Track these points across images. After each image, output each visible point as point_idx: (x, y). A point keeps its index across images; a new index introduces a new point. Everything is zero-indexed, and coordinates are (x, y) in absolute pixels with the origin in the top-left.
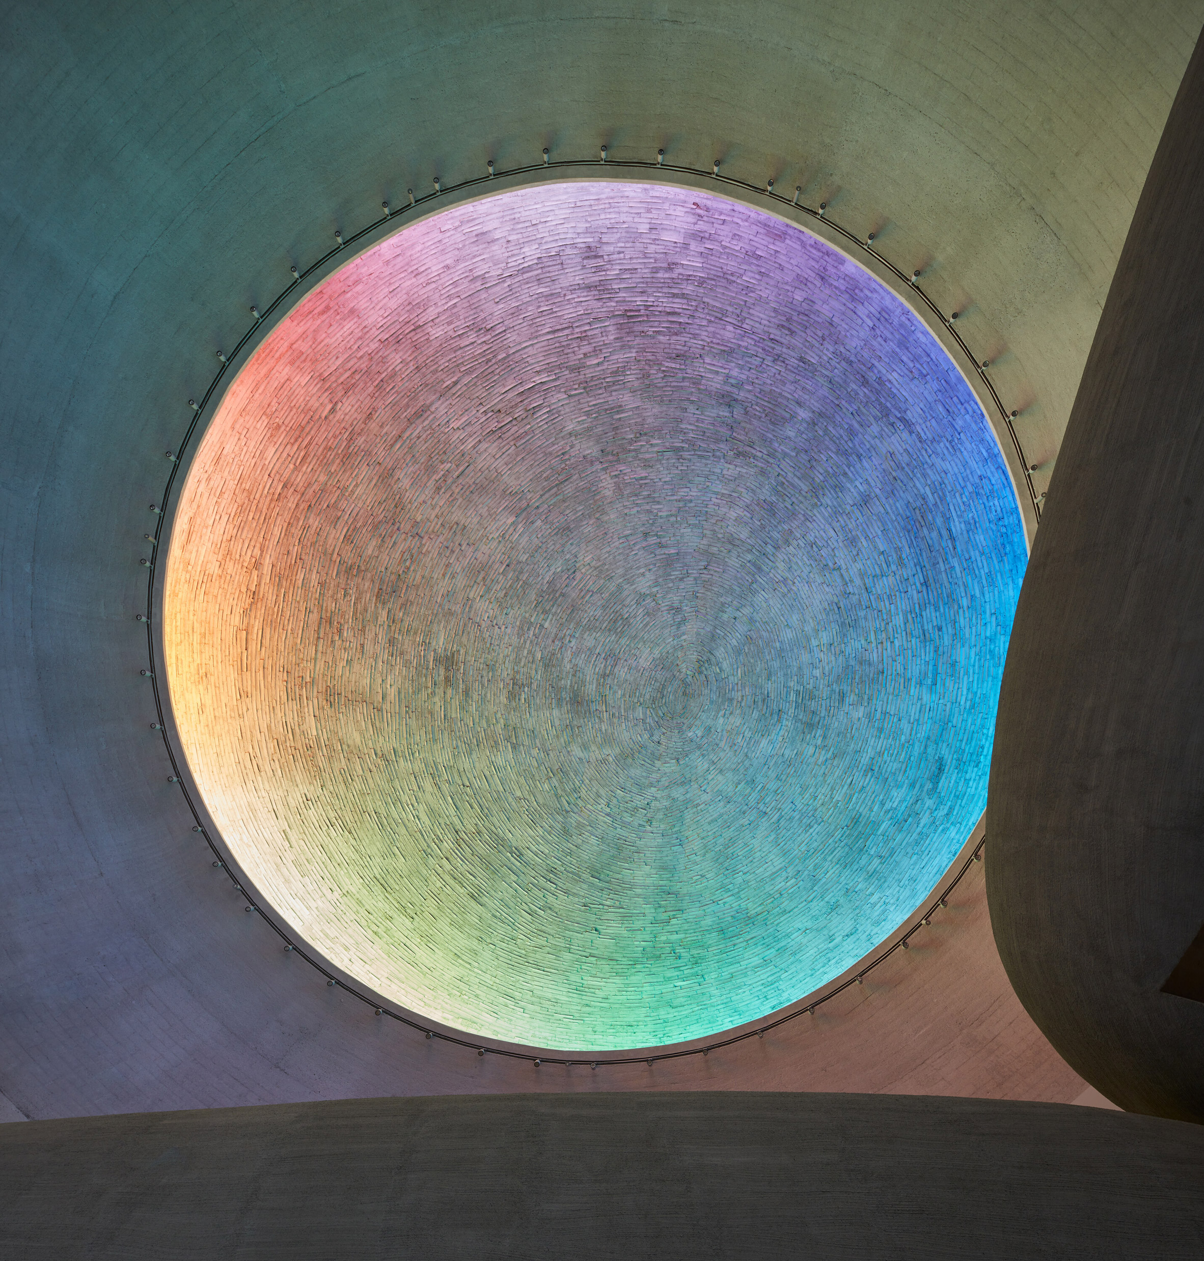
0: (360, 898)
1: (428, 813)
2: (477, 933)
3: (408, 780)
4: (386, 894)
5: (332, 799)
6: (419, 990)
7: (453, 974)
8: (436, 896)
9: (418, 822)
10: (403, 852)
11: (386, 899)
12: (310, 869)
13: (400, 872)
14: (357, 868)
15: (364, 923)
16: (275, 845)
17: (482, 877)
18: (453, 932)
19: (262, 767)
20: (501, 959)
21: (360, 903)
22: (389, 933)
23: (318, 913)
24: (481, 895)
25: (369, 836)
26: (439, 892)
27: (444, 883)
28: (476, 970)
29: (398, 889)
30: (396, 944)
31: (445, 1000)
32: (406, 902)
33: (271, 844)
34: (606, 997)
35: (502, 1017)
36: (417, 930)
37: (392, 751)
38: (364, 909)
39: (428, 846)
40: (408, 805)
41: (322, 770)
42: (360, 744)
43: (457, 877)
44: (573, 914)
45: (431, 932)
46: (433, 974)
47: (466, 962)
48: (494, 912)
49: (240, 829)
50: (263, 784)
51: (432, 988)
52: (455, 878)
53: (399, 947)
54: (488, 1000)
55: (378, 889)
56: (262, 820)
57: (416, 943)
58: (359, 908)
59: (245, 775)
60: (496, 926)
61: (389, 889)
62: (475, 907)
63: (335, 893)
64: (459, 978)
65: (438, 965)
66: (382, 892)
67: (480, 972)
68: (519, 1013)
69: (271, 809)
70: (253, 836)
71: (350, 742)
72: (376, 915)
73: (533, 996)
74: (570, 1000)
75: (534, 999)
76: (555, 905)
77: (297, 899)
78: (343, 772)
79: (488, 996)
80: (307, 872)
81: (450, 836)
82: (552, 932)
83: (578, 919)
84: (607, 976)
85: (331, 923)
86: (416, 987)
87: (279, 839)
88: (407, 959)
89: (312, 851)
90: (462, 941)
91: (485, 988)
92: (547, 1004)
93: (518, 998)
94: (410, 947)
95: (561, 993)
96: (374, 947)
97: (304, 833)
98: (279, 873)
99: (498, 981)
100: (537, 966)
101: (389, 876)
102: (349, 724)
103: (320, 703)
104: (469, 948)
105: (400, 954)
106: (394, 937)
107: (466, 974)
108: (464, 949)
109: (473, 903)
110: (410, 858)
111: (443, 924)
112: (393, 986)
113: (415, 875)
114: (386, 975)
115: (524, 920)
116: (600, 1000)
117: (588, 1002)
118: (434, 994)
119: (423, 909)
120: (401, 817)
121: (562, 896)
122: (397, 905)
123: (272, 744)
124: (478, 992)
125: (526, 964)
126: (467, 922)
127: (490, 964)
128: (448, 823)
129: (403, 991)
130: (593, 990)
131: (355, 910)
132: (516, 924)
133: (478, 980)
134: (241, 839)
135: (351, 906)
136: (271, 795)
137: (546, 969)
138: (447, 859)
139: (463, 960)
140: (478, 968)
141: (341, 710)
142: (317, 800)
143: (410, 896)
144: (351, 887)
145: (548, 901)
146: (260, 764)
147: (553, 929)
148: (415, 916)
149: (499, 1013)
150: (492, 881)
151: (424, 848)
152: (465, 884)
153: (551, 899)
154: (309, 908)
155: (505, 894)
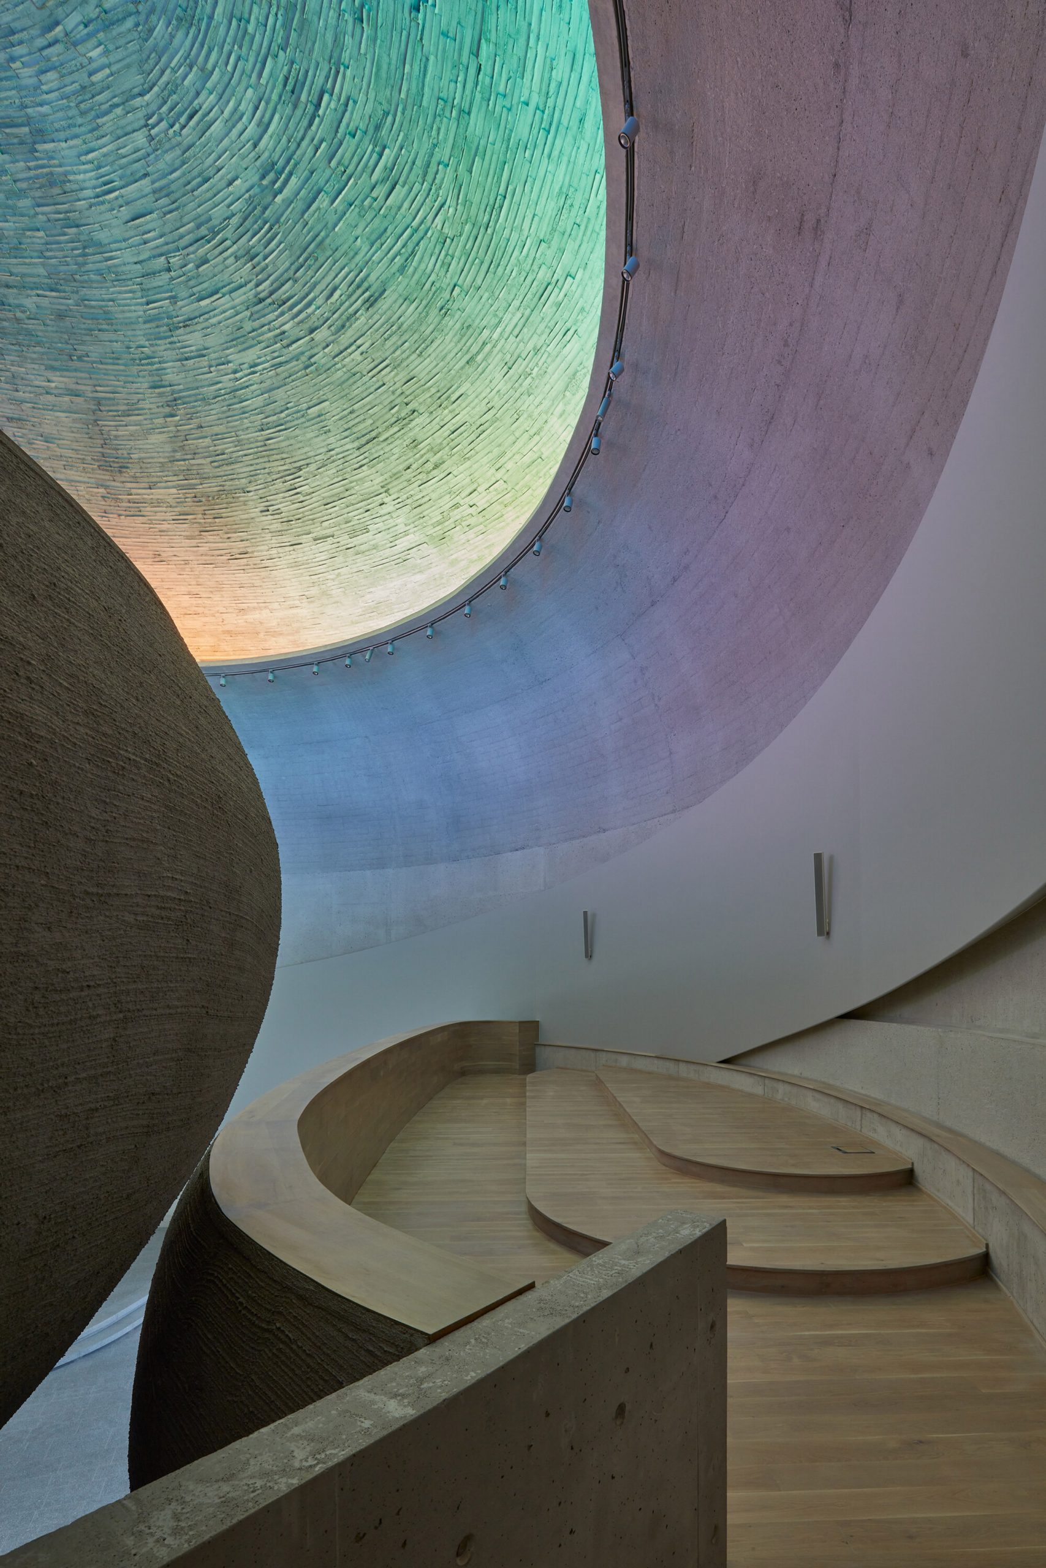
0: (390, 474)
1: (240, 347)
2: (434, 315)
3: (195, 372)
4: (381, 439)
5: (259, 482)
6: (517, 434)
7: (499, 376)
8: (377, 366)
9: (260, 367)
10: (314, 402)
11: (389, 441)
12: (358, 522)
13: (345, 412)
14: (349, 469)
15: (423, 477)
16: (334, 551)
17: (332, 274)
18: (433, 356)
19: (241, 550)
20: (479, 281)
21: (396, 476)
22: (436, 449)
23: (412, 525)
24: (366, 285)
25: (300, 445)
26: (369, 359)
27: (353, 347)
28: (495, 336)
29: (370, 421)
30: (453, 444)
31: (536, 402)
32: (389, 416)
33: (334, 555)
34: (570, 56)
35: (576, 322)
36: (431, 409)
37: (157, 391)
38: (404, 472)
39: (296, 358)
40: (237, 380)
41: (221, 488)
42: (165, 435)
43: (339, 323)
44: (385, 67)
45: (433, 390)
46: (498, 406)
47: (481, 349)
48: (394, 268)
49: (321, 579)
50: (262, 551)
51: (516, 416)
52: (343, 326)
53: (456, 441)
54: (544, 336)
55: (374, 449)
56: (305, 558)
57: (450, 417)
58: (403, 478)
59: (255, 566)
60: (420, 271)
61: (373, 434)
62: (389, 301)
63: (385, 500)
64: (506, 369)
65: (484, 395)
66: (379, 445)
67: (499, 330)
68: (574, 288)
69: (292, 548)
70: (327, 569)
71: (168, 448)
72: (411, 460)
73: (549, 242)
74: (565, 159)
75: (555, 244)
76: (369, 109)
77: (397, 542)
78: (215, 464)
79: (539, 331)
80: (362, 525)
81: (271, 317)
82: (426, 146)
83: (394, 56)
84: (525, 25)
85: (425, 513)
86: (512, 438)
87: (326, 545)
88: (473, 437)
89: (333, 515)
90: (446, 343)
91: (525, 330)
92: (566, 223)
93: (549, 275)
94: (457, 426)
95: (549, 177)
96: (455, 473)
97: (313, 520)
98: (367, 553)
99: (516, 303)
100: (494, 208)
101: (355, 429)
102: (141, 447)
103: (128, 480)
104: (458, 336)
105: (466, 443)
106: (441, 444)
107: (500, 355)
108: (459, 346)
109: (383, 305)
110: (321, 393)
111: (422, 368)
112: (509, 466)
113: (347, 391)
114: (493, 470)
115: (406, 205)
116: (575, 77)
117: (576, 116)
118: (525, 415)
119: (399, 392)
120: (259, 392)
121: (345, 85)
122: (396, 429)
123: (208, 536)
124: (530, 346)
125: (489, 231)
126: (415, 326)
127: (488, 306)
128: (248, 313)
129: (517, 457)
130: (553, 85)
131: (405, 484)
132: (415, 224)
133: (512, 338)
134: (333, 580)
135: (401, 487)
136: (274, 546)
137: (502, 191)
138: (312, 331)
139: (478, 353)
140: (493, 331)
141: (126, 455)
142: (265, 500)
143: (381, 406)
144: (376, 482)
145: (362, 126)
146: (239, 551)
147: (420, 139)
148: (411, 407)
149: (568, 325)
150: (338, 254)
151: (301, 366)
152: (351, 310)
153: (356, 117)
154: (406, 533)
155: (358, 231)
